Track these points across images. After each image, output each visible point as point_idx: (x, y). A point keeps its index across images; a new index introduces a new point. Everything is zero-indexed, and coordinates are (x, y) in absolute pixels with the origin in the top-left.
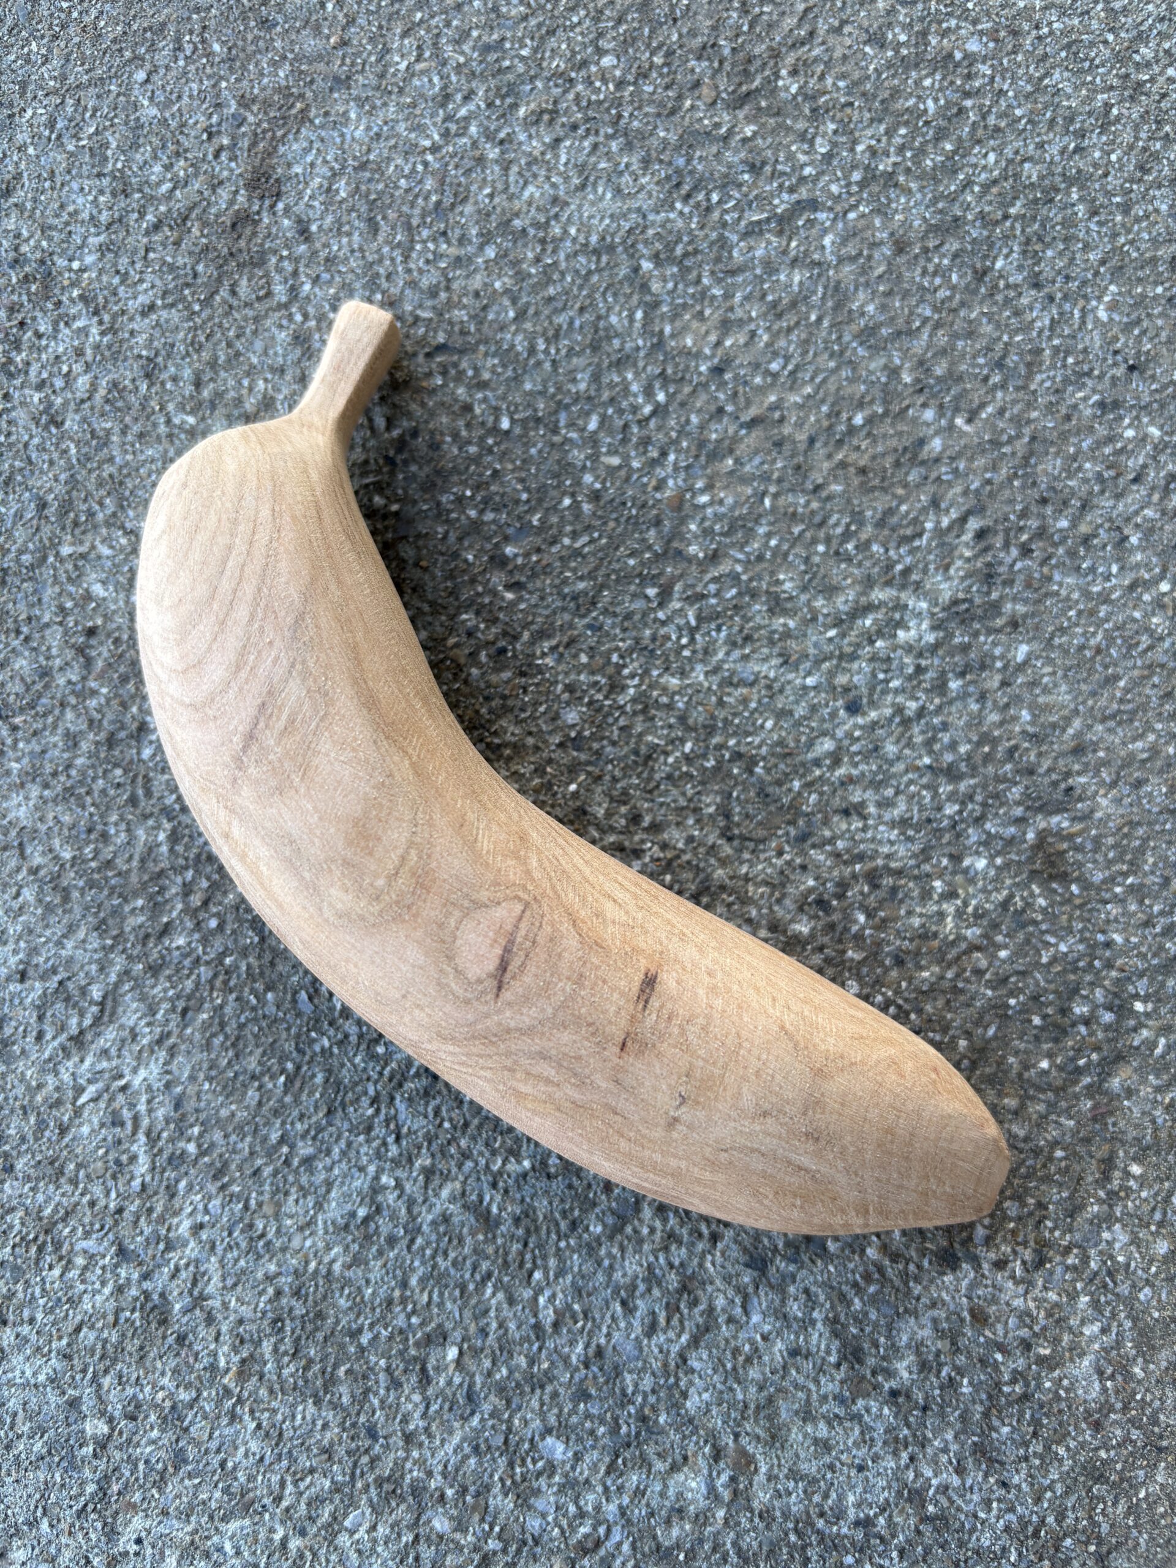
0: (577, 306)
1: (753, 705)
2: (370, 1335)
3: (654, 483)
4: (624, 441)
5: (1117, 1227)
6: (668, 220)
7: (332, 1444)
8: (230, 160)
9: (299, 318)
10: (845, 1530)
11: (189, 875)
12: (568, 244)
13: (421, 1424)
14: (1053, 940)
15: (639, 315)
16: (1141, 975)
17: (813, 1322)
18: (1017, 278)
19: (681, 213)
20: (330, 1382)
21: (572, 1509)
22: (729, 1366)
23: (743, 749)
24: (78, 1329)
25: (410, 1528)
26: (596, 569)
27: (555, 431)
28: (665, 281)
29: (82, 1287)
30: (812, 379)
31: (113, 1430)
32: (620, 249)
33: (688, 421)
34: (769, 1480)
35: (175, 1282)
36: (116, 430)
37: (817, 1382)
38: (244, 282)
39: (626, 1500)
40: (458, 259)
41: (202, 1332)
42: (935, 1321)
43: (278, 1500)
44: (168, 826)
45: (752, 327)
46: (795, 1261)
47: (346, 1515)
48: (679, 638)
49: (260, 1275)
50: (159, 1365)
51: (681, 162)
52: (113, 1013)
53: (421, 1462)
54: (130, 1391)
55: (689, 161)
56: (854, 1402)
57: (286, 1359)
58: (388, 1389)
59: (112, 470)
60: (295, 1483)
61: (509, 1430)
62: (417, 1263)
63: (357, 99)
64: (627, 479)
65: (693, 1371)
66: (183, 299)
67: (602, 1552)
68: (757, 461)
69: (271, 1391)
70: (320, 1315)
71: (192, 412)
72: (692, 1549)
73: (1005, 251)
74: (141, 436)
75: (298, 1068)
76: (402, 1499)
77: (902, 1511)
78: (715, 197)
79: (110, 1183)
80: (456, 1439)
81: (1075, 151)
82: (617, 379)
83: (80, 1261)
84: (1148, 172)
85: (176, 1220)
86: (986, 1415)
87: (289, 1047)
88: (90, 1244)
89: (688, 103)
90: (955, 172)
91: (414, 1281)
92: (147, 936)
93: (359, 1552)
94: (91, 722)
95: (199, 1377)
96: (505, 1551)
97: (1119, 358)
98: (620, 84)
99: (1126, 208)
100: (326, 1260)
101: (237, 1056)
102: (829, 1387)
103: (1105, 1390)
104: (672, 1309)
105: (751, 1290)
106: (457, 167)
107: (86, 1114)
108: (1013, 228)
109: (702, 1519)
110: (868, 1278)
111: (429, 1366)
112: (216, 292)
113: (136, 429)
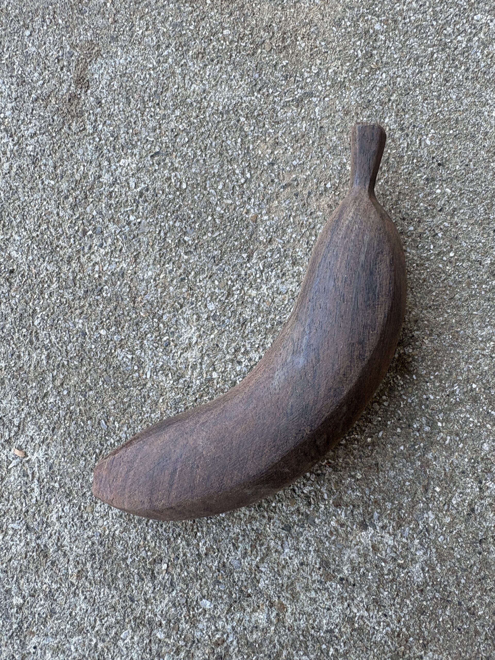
0: (214, 136)
1: (286, 302)
2: (131, 560)
3: (245, 211)
4: (233, 194)
5: (430, 512)
6: (251, 100)
7: (115, 603)
8: (68, 71)
9: (97, 139)
10: (322, 634)
11: (55, 373)
12: (210, 109)
13: (152, 595)
14: (405, 398)
15: (239, 140)
16: (441, 411)
17: (310, 551)
18: (394, 126)
19: (257, 97)
20: (115, 579)
21: (213, 628)
22: (276, 570)
23: (283, 320)
24: (10, 561)
25: (148, 637)
26: (222, 246)
27: (205, 189)
28: (250, 126)
29: (12, 543)
30: (310, 168)
31: (25, 601)
32: (231, 112)
33: (259, 186)
34: (292, 615)
35: (50, 540)
36: (21, 186)
37: (311, 575)
38: (74, 124)
39: (235, 624)
40: (165, 115)
41: (62, 559)
42: (358, 550)
43: (93, 628)
44: (46, 353)
45: (286, 146)
46: (302, 527)
47: (121, 633)
48: (256, 275)
49: (85, 536)
50: (44, 574)
51: (257, 75)
52: (23, 430)
53: (152, 611)
54: (32, 585)
55: (260, 76)
56: (326, 583)
57: (96, 570)
58: (138, 581)
59: (19, 203)
60: (101, 621)
61: (188, 597)
62: (150, 531)
63: (121, 46)
64: (234, 209)
65: (262, 572)
66: (48, 131)
67: (225, 645)
68: (287, 203)
69: (90, 583)
70: (110, 552)
71: (52, 179)
72: (261, 643)
73: (389, 115)
74: (31, 188)
75: (101, 452)
76: (144, 626)
77: (345, 627)
78: (271, 91)
79: (23, 500)
80: (166, 601)
81: (418, 74)
82: (230, 168)
83: (11, 532)
84: (447, 82)
85: (50, 515)
86: (378, 587)
87: (97, 443)
88: (15, 526)
89: (259, 51)
90: (369, 82)
91: (149, 538)
92: (38, 398)
93: (127, 648)
94: (12, 309)
95: (61, 578)
96: (186, 646)
97: (435, 160)
98: (231, 42)
99: (438, 98)
100: (113, 530)
101: (76, 448)
102: (316, 577)
103: (425, 577)
104: (253, 547)
105: (284, 539)
106: (163, 76)
107: (12, 472)
108: (392, 105)
109: (265, 630)
110: (331, 533)
111: (155, 572)
112: (63, 128)
113: (29, 186)
